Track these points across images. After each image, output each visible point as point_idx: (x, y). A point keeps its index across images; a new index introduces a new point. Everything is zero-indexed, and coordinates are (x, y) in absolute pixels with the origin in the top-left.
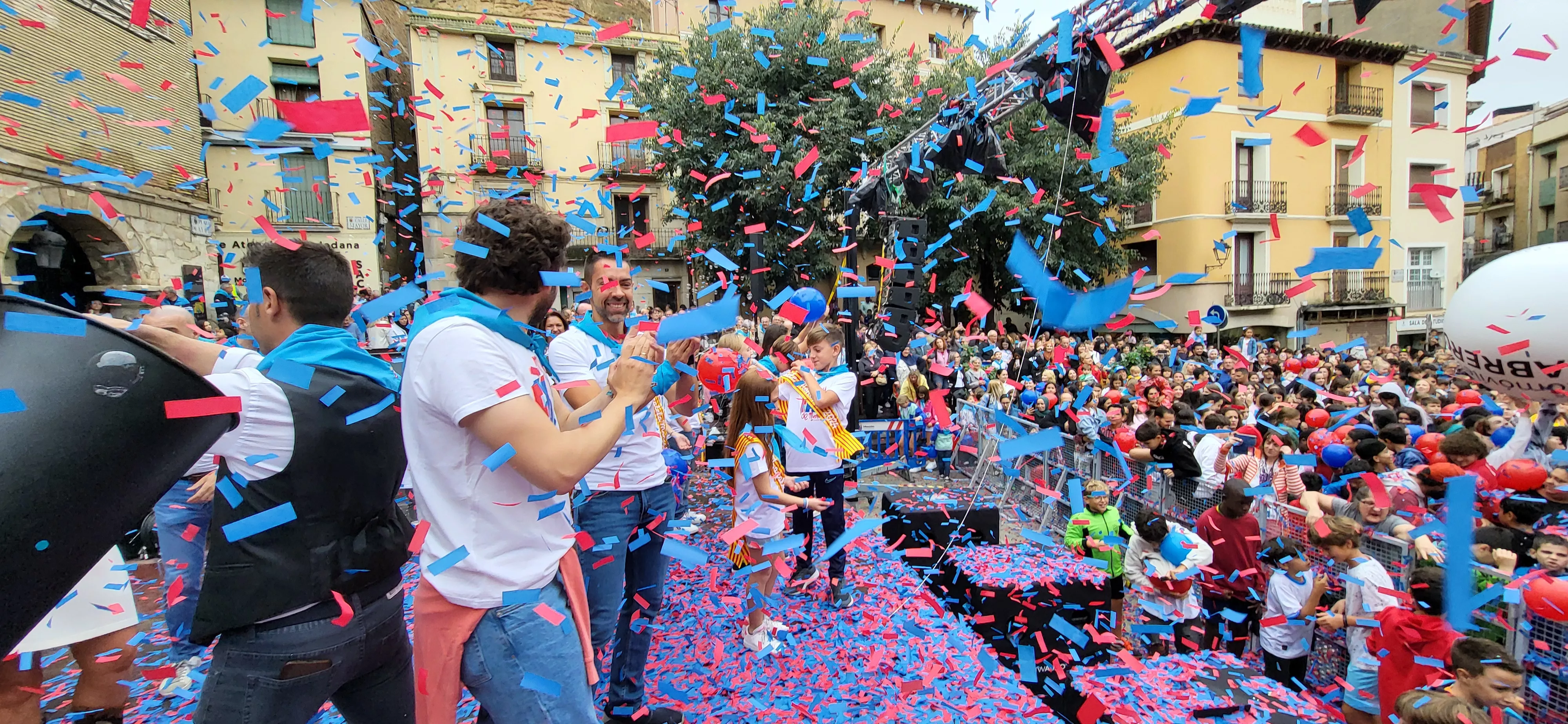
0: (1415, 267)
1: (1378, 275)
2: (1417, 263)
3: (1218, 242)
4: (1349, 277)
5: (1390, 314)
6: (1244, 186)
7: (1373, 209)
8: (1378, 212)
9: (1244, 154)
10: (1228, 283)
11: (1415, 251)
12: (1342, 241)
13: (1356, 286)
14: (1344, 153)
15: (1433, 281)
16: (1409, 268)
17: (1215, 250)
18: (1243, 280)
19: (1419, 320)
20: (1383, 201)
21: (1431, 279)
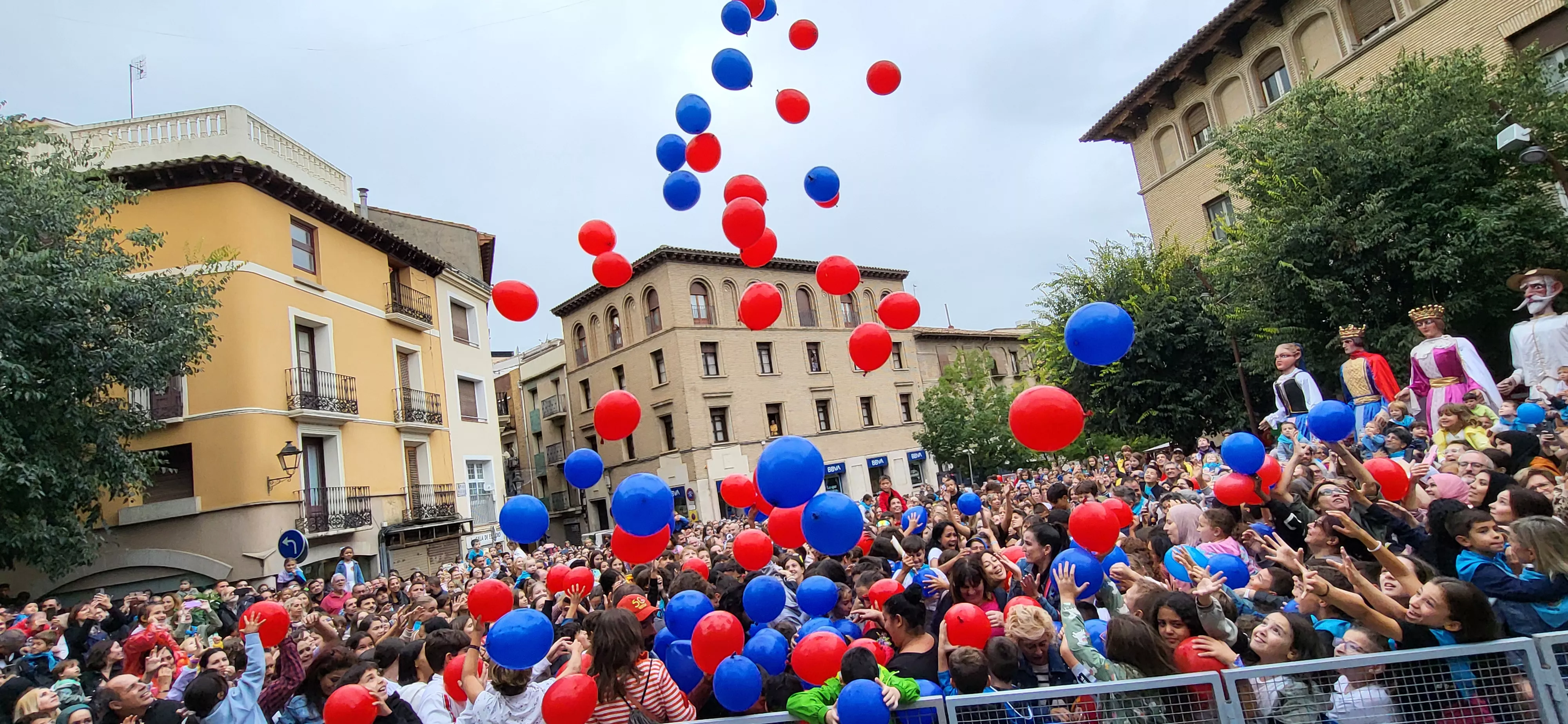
0: (472, 481)
1: (446, 489)
2: (473, 477)
3: (281, 446)
4: (423, 491)
5: (460, 531)
6: (307, 378)
7: (435, 417)
8: (440, 421)
9: (304, 339)
10: (299, 503)
11: (470, 464)
12: (412, 451)
13: (430, 500)
14: (404, 355)
15: (486, 494)
16: (468, 481)
17: (281, 455)
18: (314, 498)
19: (483, 535)
20: (442, 410)
21: (485, 492)
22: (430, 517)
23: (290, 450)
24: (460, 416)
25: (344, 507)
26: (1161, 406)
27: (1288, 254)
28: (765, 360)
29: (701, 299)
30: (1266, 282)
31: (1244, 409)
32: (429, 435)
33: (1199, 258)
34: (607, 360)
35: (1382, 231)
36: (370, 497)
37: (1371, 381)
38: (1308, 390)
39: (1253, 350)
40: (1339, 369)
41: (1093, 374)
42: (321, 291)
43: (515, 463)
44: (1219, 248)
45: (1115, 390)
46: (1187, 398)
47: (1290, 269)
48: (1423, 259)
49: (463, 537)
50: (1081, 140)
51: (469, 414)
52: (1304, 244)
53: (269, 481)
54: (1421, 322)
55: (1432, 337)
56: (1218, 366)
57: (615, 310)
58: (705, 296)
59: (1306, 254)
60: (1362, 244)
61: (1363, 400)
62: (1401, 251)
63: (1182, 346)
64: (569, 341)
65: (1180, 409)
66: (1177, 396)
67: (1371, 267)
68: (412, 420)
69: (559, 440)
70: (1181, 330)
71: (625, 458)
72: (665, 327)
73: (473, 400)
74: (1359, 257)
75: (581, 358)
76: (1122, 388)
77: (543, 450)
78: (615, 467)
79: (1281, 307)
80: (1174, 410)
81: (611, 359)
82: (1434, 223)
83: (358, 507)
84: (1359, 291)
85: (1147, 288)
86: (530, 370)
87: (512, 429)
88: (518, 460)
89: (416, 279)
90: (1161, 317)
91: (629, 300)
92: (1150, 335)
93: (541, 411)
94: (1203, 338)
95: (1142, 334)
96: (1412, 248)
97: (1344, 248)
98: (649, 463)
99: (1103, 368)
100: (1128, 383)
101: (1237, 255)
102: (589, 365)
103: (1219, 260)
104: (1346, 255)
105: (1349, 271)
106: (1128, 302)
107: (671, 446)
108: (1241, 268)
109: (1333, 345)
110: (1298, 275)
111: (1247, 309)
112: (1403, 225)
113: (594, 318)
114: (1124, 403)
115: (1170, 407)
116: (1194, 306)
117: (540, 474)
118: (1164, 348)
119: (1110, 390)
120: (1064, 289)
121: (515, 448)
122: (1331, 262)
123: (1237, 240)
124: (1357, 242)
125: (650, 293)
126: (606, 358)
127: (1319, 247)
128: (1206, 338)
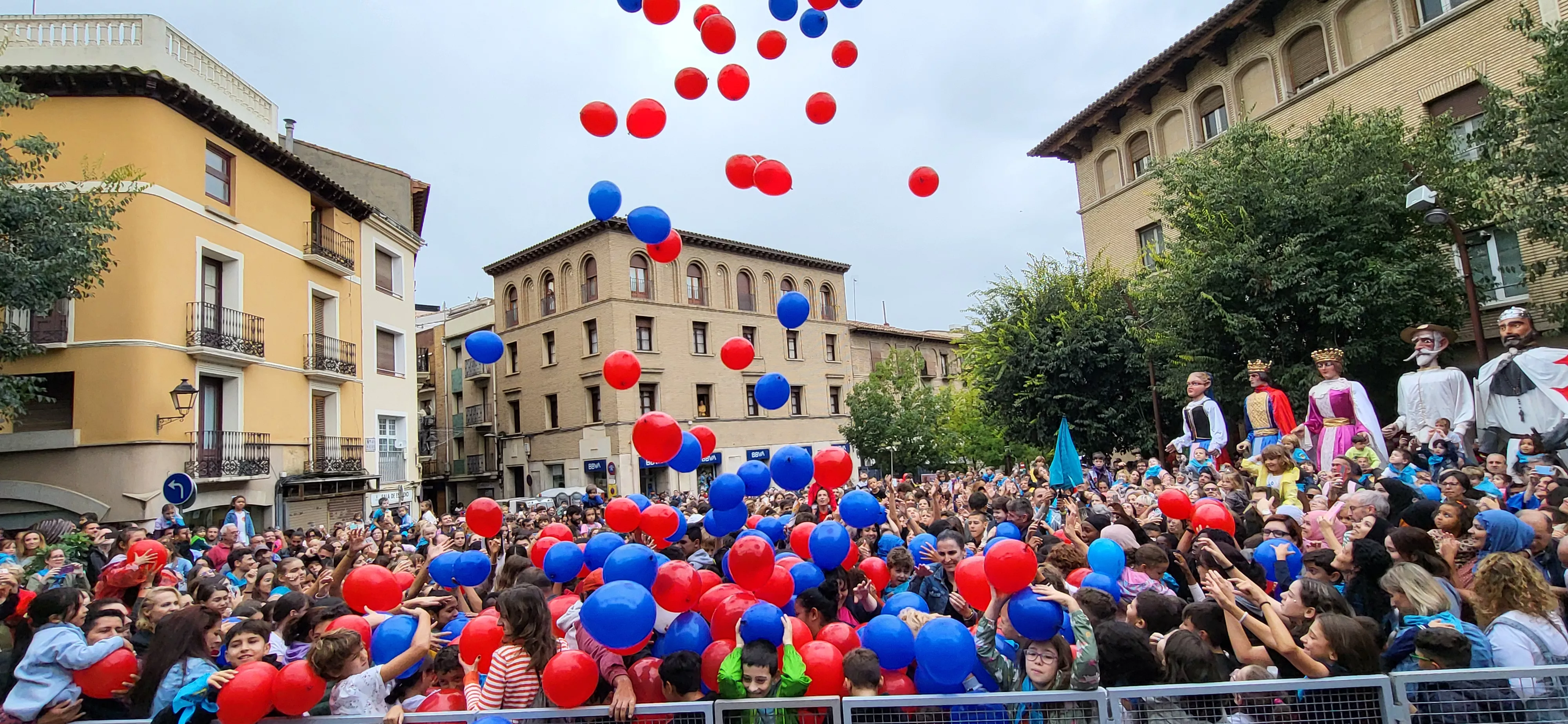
0: (383, 437)
1: (354, 443)
2: (384, 433)
3: (177, 383)
4: (328, 443)
5: (366, 487)
6: (210, 313)
7: (348, 367)
8: (353, 372)
9: (211, 273)
10: (191, 445)
11: (382, 419)
12: (320, 401)
13: (335, 453)
14: (320, 300)
15: (397, 452)
16: (378, 437)
17: (175, 393)
18: (208, 441)
19: (390, 493)
20: (356, 360)
21: (396, 449)
22: (333, 471)
23: (185, 389)
24: (376, 368)
25: (241, 453)
26: (1077, 421)
27: (1210, 286)
28: (700, 340)
29: (641, 272)
30: (1186, 312)
31: (1153, 430)
32: (340, 385)
33: (1127, 281)
34: (539, 325)
35: (1295, 274)
36: (269, 445)
37: (1271, 416)
38: (1213, 418)
39: (1168, 375)
40: (1244, 401)
41: (1017, 383)
42: (235, 223)
43: (431, 422)
44: (1147, 274)
45: (1037, 402)
46: (1103, 416)
47: (1210, 301)
48: (1330, 304)
49: (367, 494)
50: (1029, 154)
51: (386, 367)
52: (1225, 279)
53: (159, 419)
54: (1322, 363)
55: (1330, 379)
56: (1134, 386)
57: (551, 274)
58: (645, 270)
59: (1226, 289)
60: (1277, 284)
61: (1261, 433)
62: (1311, 294)
63: (1103, 365)
64: (500, 302)
65: (1095, 425)
66: (1093, 413)
67: (1283, 307)
68: (323, 368)
69: (479, 402)
70: (1104, 349)
71: (548, 426)
72: (600, 299)
73: (390, 353)
74: (1273, 296)
75: (511, 320)
76: (1043, 400)
77: (462, 410)
78: (536, 434)
79: (1198, 337)
80: (1089, 426)
81: (542, 324)
82: (1344, 271)
83: (256, 454)
84: (1269, 328)
85: (1076, 305)
86: (456, 328)
87: (430, 386)
88: (435, 419)
89: (340, 221)
90: (1086, 335)
91: (567, 266)
92: (1074, 351)
93: (464, 370)
94: (1123, 359)
95: (1067, 350)
96: (1321, 293)
97: (1261, 286)
98: (572, 433)
99: (1027, 379)
100: (1050, 396)
101: (1163, 283)
102: (519, 328)
103: (1146, 286)
104: (1262, 293)
105: (1261, 309)
106: (1058, 317)
107: (596, 418)
108: (1165, 295)
109: (1241, 378)
110: (1216, 307)
111: (1166, 335)
112: (1315, 270)
113: (528, 280)
114: (1044, 415)
115: (1086, 422)
116: (1119, 327)
117: (457, 435)
118: (1086, 365)
119: (1032, 401)
120: (999, 298)
121: (432, 407)
122: (1247, 298)
123: (1163, 268)
124: (1273, 282)
125: (589, 261)
126: (537, 323)
127: (1239, 283)
128: (1126, 359)
